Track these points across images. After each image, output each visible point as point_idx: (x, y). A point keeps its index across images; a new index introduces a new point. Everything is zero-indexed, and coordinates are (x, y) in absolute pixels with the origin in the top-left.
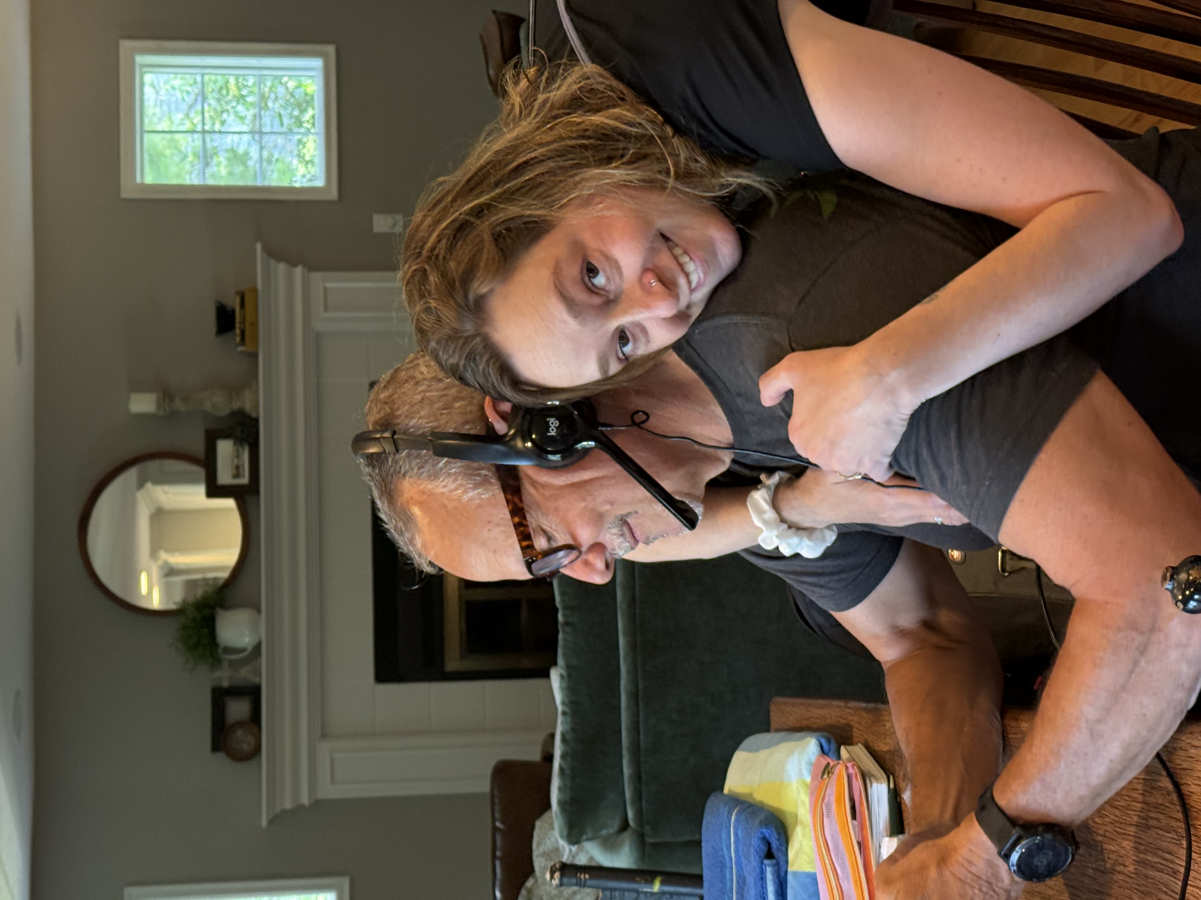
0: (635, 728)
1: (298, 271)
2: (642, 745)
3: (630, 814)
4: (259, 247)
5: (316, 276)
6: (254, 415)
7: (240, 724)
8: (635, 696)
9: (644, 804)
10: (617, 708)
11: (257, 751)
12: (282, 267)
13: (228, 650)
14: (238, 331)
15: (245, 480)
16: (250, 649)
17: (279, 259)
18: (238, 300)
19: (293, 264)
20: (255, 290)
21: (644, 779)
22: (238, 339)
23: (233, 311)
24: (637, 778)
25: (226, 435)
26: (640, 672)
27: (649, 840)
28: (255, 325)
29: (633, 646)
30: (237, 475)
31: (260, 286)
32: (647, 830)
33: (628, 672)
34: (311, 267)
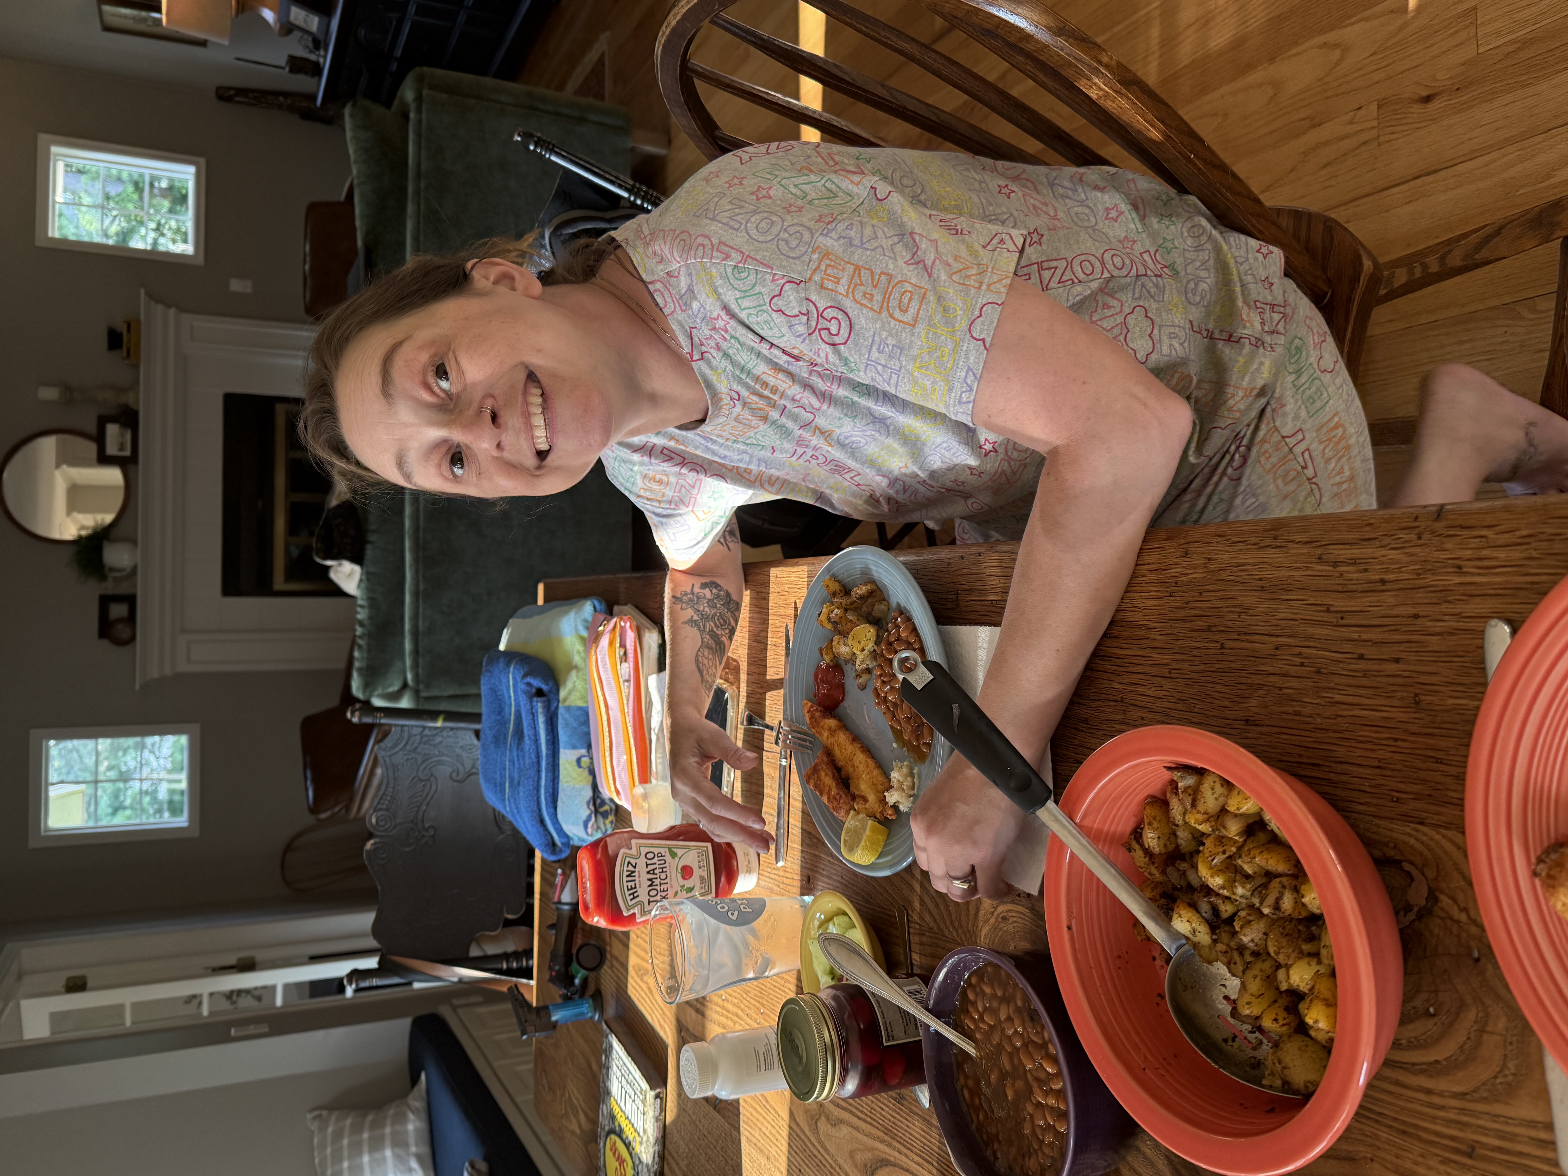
0: (415, 617)
1: (172, 311)
2: (421, 629)
3: (409, 676)
4: (142, 291)
5: (186, 317)
6: (135, 408)
7: (120, 620)
8: (416, 594)
9: (420, 670)
10: (402, 602)
11: (132, 639)
12: (160, 308)
13: (111, 569)
14: (125, 349)
15: (127, 453)
16: (129, 570)
17: (157, 301)
18: (125, 326)
19: (168, 306)
20: (138, 321)
21: (421, 651)
22: (125, 354)
23: (121, 335)
24: (416, 652)
25: (113, 419)
26: (421, 578)
27: (424, 694)
28: (138, 345)
29: (416, 560)
30: (122, 449)
31: (142, 317)
32: (421, 687)
33: (412, 578)
34: (182, 310)
